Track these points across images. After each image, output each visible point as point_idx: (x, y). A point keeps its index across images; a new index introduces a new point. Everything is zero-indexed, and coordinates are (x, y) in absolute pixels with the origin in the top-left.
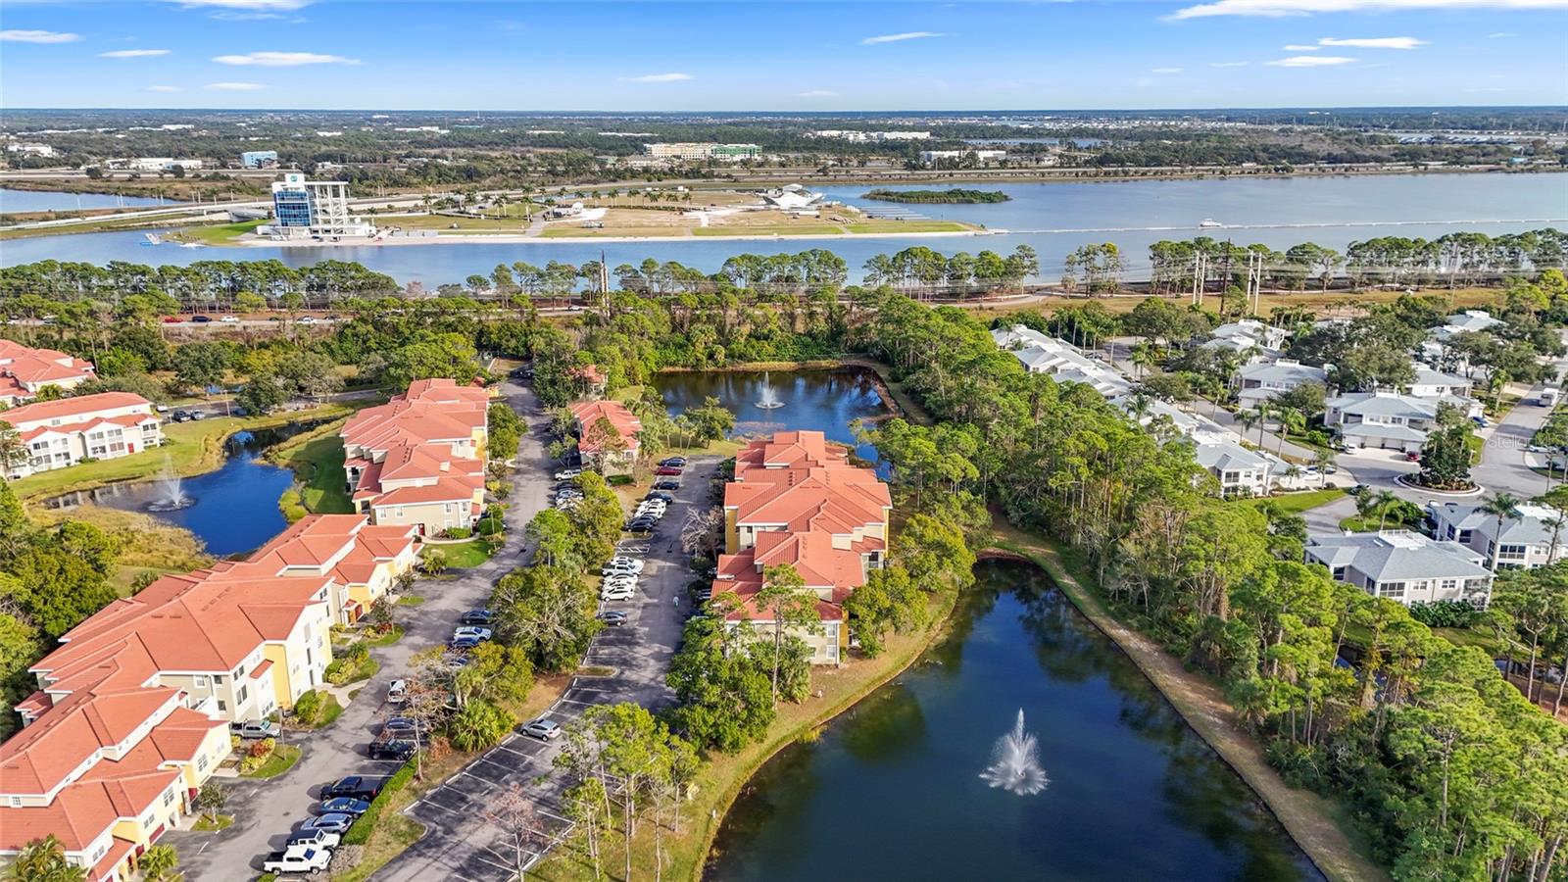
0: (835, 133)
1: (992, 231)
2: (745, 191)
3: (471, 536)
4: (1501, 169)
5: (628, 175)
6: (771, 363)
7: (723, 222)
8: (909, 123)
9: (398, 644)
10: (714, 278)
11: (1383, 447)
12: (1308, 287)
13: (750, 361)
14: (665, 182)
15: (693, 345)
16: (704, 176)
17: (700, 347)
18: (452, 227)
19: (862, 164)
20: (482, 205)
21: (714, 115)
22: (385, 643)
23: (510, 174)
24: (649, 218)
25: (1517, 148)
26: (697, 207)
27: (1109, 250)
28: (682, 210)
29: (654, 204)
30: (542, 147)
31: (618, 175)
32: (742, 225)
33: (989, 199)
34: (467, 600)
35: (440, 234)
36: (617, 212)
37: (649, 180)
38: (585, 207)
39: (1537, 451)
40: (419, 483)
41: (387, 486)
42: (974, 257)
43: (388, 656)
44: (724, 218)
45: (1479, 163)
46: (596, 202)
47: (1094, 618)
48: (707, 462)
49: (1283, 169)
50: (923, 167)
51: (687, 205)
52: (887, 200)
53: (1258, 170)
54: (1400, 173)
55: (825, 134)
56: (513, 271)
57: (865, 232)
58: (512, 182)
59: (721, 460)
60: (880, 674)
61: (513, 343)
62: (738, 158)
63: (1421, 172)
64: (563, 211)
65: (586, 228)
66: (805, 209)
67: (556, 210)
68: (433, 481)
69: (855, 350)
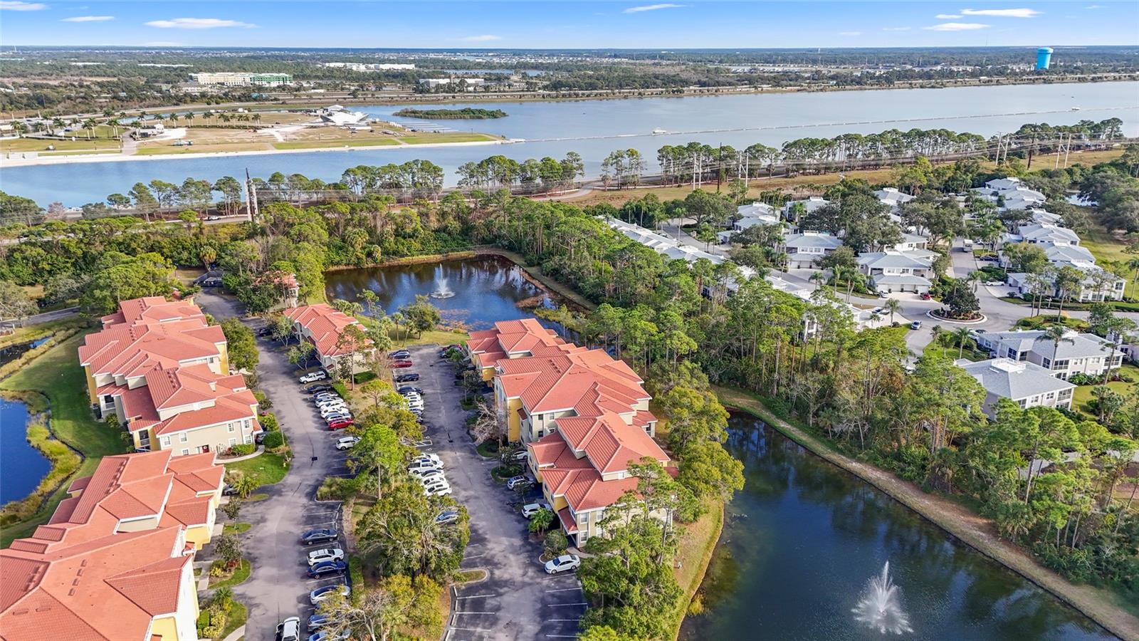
0: (341, 65)
1: (513, 140)
2: (296, 111)
3: (256, 450)
4: (805, 89)
5: (188, 99)
6: (420, 256)
7: (294, 137)
8: (393, 56)
9: (252, 579)
10: (336, 186)
11: (902, 291)
12: (761, 175)
13: (403, 256)
14: (222, 105)
15: (353, 246)
16: (255, 100)
17: (358, 248)
18: (48, 149)
19: (379, 88)
20: (69, 128)
21: (230, 50)
22: (238, 580)
23: (78, 101)
24: (228, 135)
25: (806, 75)
26: (265, 125)
27: (632, 153)
28: (255, 129)
29: (227, 124)
30: (91, 76)
31: (180, 100)
32: (312, 139)
33: (493, 115)
34: (294, 519)
35: (39, 155)
36: (196, 131)
37: (209, 104)
38: (165, 127)
39: (992, 285)
40: (196, 406)
41: (164, 414)
42: (539, 162)
43: (249, 594)
44: (294, 133)
45: (791, 86)
46: (175, 123)
47: (826, 456)
48: (425, 351)
49: (677, 91)
50: (428, 91)
51: (257, 124)
52: (416, 117)
53: (662, 92)
54: (748, 93)
55: (332, 65)
56: (151, 189)
57: (417, 143)
58: (84, 107)
59: (437, 348)
60: (709, 535)
61: (185, 255)
62: (274, 84)
63: (760, 92)
64: (149, 131)
65: (175, 145)
66: (357, 125)
67: (142, 131)
68: (211, 403)
69: (484, 241)
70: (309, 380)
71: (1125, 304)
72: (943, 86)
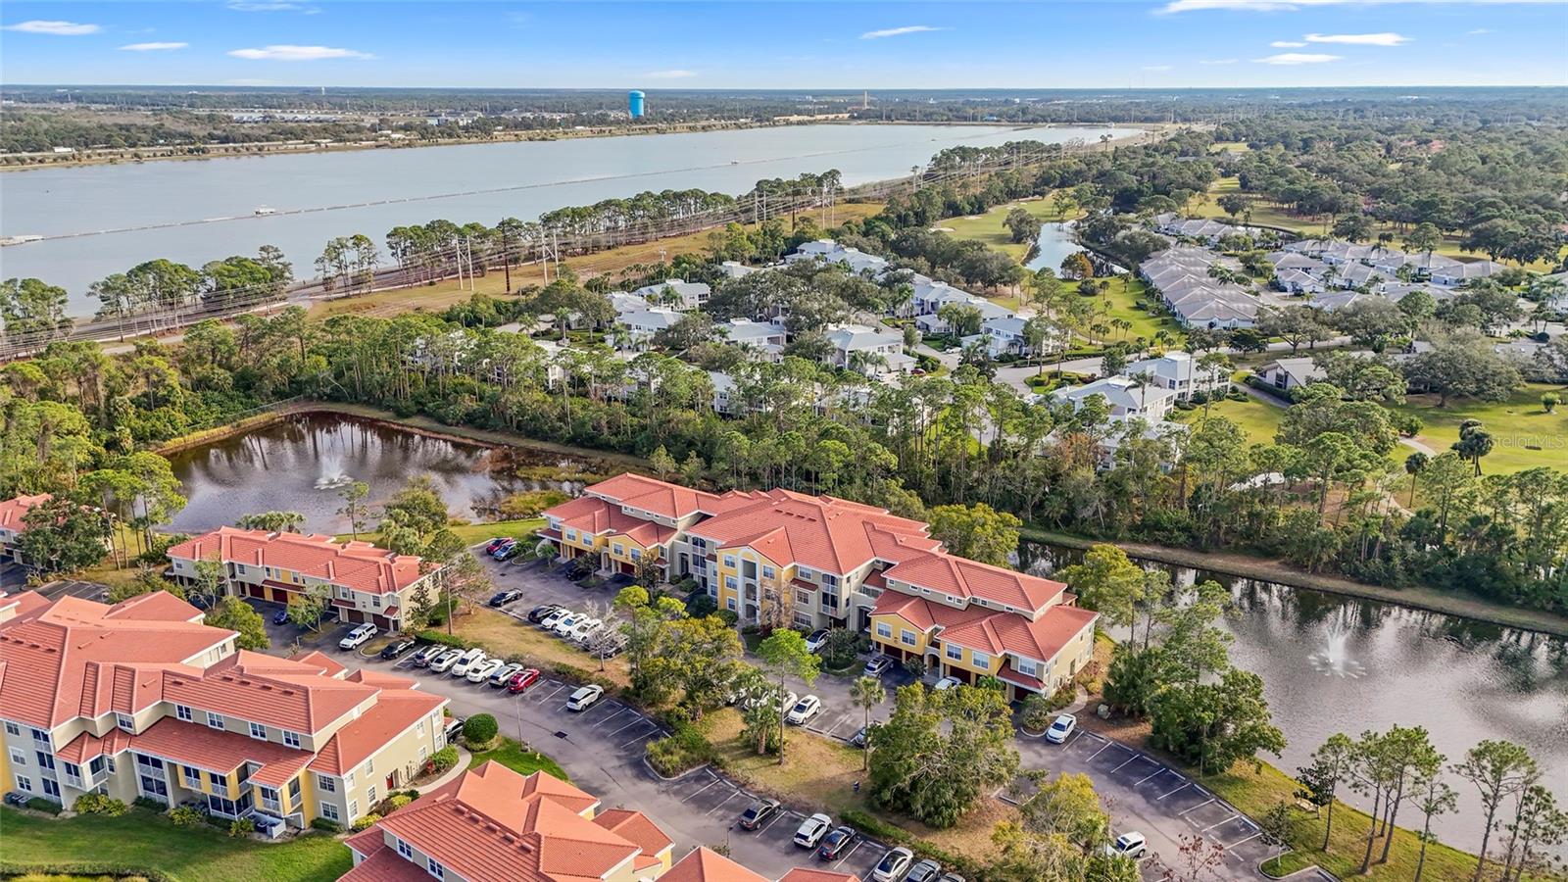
6: (194, 434)
11: (890, 371)
41: (320, 739)
68: (374, 700)
69: (280, 395)
70: (357, 641)
71: (1074, 352)
72: (554, 138)
